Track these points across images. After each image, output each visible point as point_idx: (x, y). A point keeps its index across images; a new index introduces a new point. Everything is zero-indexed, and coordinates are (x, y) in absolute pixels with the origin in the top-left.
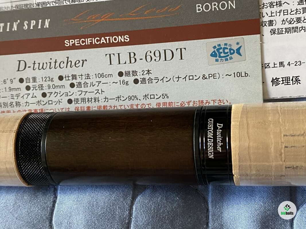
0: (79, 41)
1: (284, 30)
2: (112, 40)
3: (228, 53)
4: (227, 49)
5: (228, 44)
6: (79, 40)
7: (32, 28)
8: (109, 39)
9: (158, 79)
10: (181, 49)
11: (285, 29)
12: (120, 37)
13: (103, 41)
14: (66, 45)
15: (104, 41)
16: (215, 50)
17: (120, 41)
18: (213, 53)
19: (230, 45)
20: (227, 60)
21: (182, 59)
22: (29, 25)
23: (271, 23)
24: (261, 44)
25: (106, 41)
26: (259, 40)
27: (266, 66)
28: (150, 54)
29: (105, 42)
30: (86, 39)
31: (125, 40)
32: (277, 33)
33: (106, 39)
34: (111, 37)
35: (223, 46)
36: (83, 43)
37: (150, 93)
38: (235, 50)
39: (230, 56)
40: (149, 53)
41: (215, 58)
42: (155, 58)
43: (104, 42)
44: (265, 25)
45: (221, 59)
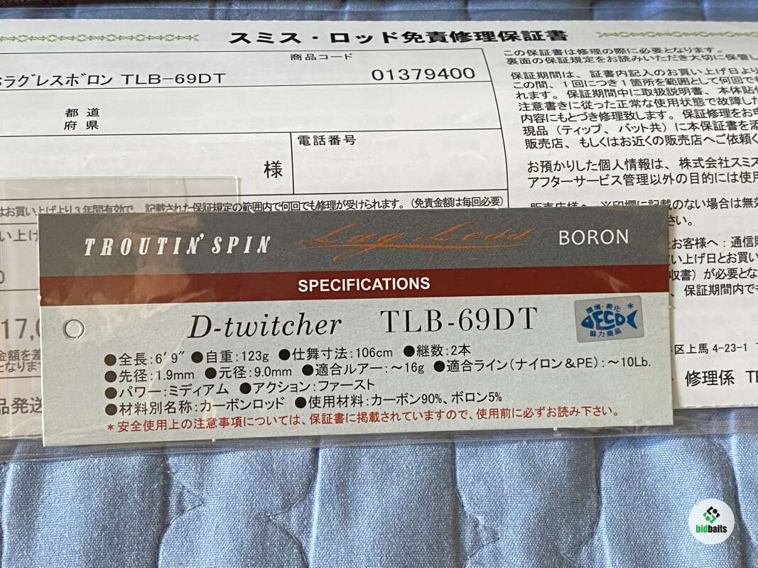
0: (329, 283)
1: (708, 288)
2: (396, 284)
3: (612, 321)
4: (612, 314)
5: (614, 306)
6: (328, 280)
7: (230, 251)
8: (390, 283)
9: (483, 364)
10: (528, 310)
11: (710, 286)
12: (411, 280)
13: (377, 286)
14: (300, 289)
15: (380, 286)
16: (591, 314)
17: (411, 288)
18: (587, 321)
19: (617, 308)
20: (610, 334)
21: (528, 327)
22: (224, 245)
23: (686, 275)
24: (669, 309)
25: (384, 286)
26: (667, 302)
27: (677, 349)
28: (469, 316)
29: (382, 289)
30: (344, 280)
31: (422, 286)
32: (695, 293)
33: (385, 281)
34: (394, 279)
35: (604, 309)
36: (335, 287)
37: (465, 389)
38: (625, 316)
39: (616, 327)
40: (466, 314)
41: (590, 330)
42: (479, 323)
43: (379, 288)
44: (677, 277)
45: (601, 333)
